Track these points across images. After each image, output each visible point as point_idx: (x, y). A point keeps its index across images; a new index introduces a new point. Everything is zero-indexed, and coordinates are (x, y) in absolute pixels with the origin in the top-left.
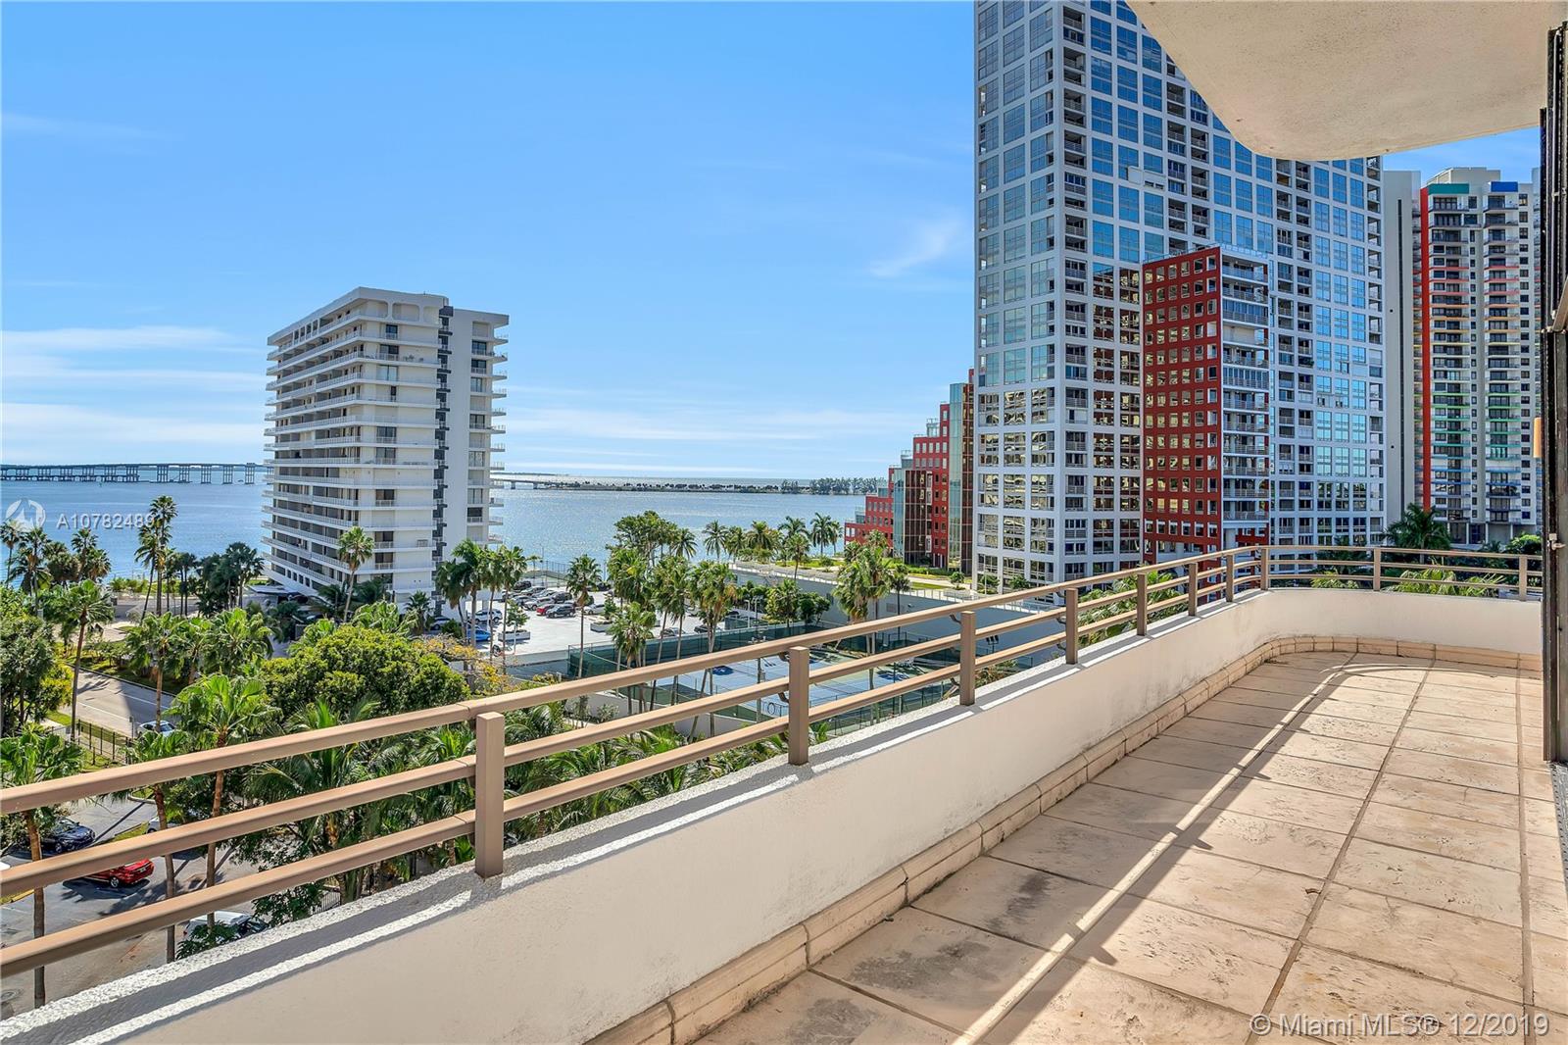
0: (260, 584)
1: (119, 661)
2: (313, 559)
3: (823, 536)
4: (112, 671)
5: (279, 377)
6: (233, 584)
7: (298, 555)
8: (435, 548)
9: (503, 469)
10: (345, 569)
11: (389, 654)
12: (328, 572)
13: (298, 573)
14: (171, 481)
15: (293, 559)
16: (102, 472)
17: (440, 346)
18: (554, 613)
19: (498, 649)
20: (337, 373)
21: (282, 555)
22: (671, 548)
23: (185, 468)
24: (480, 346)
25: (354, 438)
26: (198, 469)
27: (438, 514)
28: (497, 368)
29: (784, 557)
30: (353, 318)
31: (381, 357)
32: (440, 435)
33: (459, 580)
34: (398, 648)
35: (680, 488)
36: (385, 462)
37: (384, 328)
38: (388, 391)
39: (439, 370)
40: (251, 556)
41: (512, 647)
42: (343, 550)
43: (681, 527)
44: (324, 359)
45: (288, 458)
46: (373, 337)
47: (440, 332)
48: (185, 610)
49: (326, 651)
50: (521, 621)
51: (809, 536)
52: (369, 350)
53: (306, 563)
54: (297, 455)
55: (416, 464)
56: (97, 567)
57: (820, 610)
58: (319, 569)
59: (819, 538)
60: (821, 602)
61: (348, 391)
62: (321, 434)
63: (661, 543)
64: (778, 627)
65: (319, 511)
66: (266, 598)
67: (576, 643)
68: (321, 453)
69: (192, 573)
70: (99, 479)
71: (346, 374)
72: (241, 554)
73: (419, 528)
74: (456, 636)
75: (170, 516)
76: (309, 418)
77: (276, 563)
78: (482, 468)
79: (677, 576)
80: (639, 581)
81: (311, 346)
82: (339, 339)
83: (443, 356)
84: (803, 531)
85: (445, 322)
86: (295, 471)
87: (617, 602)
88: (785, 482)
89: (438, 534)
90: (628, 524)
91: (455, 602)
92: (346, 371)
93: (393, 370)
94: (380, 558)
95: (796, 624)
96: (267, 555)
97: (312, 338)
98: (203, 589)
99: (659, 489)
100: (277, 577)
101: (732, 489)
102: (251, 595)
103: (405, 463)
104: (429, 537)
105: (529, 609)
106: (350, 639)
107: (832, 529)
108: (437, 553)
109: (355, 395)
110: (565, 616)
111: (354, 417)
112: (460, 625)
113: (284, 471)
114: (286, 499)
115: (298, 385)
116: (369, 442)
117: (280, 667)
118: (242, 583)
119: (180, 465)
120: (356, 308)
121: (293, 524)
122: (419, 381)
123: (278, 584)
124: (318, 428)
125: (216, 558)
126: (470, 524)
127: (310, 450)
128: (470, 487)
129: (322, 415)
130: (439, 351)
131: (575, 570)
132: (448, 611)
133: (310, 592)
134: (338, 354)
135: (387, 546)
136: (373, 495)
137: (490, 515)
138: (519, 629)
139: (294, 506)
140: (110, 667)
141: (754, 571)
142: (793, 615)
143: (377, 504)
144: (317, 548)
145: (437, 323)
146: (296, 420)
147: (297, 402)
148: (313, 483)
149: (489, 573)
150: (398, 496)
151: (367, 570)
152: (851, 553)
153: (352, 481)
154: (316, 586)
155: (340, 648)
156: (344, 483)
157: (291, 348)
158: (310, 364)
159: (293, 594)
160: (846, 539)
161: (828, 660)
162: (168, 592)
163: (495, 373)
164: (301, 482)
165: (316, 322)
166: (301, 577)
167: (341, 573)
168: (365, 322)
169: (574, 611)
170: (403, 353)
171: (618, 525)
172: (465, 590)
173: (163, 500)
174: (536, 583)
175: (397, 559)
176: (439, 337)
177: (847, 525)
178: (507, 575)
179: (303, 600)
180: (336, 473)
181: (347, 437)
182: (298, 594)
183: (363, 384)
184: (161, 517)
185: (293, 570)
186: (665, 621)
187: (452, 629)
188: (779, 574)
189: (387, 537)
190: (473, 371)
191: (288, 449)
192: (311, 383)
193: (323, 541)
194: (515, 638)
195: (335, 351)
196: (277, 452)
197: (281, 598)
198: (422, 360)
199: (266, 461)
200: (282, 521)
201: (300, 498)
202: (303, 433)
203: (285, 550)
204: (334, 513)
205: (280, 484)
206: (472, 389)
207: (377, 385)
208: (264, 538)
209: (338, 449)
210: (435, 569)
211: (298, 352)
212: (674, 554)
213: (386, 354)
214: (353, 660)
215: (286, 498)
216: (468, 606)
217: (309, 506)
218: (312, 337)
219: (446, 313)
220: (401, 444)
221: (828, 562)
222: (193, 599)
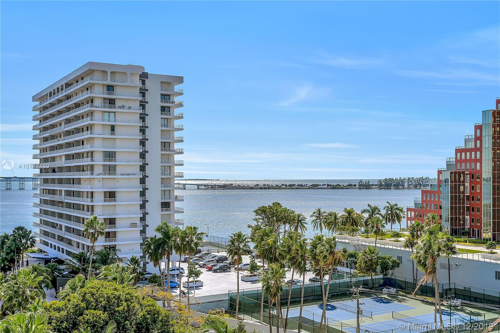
0: (33, 252)
2: (66, 236)
3: (392, 218)
5: (40, 121)
6: (18, 253)
7: (57, 234)
8: (142, 229)
9: (183, 177)
10: (88, 242)
11: (123, 298)
12: (75, 244)
13: (57, 245)
15: (53, 236)
17: (141, 99)
18: (217, 269)
19: (184, 293)
20: (77, 118)
21: (46, 234)
22: (290, 226)
24: (165, 97)
25: (89, 159)
27: (143, 206)
28: (177, 111)
29: (367, 232)
30: (86, 82)
31: (105, 107)
32: (143, 155)
33: (159, 248)
34: (128, 294)
35: (291, 187)
36: (109, 174)
37: (105, 88)
38: (109, 128)
39: (141, 114)
40: (28, 235)
41: (193, 291)
42: (86, 230)
43: (297, 213)
44: (68, 109)
45: (48, 172)
46: (99, 93)
47: (140, 89)
49: (84, 296)
50: (197, 274)
51: (383, 217)
52: (97, 102)
53: (61, 239)
55: (128, 175)
57: (393, 267)
58: (70, 242)
59: (389, 218)
60: (394, 262)
61: (85, 129)
62: (68, 157)
63: (284, 223)
64: (365, 278)
65: (69, 205)
66: (37, 261)
67: (234, 289)
68: (69, 169)
71: (83, 118)
72: (22, 233)
73: (131, 216)
74: (160, 285)
76: (60, 147)
77: (43, 239)
78: (169, 177)
79: (301, 245)
80: (276, 249)
81: (60, 101)
82: (78, 96)
83: (143, 105)
84: (378, 214)
85: (144, 83)
86: (53, 181)
87: (259, 262)
88: (361, 181)
89: (143, 219)
90: (262, 211)
91: (157, 263)
92: (83, 117)
93: (112, 115)
94: (108, 235)
95: (377, 277)
96: (37, 234)
97: (60, 96)
99: (278, 187)
100: (44, 248)
101: (326, 186)
103: (122, 175)
104: (138, 222)
105: (201, 267)
106: (99, 288)
107: (398, 212)
108: (143, 232)
109: (89, 132)
110: (224, 271)
111: (89, 146)
112: (160, 277)
113: (46, 181)
114: (48, 198)
115: (53, 126)
116: (99, 161)
117: (55, 307)
118: (23, 252)
120: (87, 75)
121: (53, 214)
122: (128, 121)
123: (44, 252)
124: (66, 153)
125: (7, 236)
126: (164, 213)
127: (62, 167)
128: (162, 189)
129: (69, 145)
130: (141, 101)
131: (233, 242)
132: (151, 268)
133: (63, 257)
134: (77, 105)
135: (112, 228)
136: (102, 195)
137: (175, 206)
138: (196, 280)
139: (53, 203)
141: (347, 241)
142: (374, 271)
143: (105, 201)
144: (68, 229)
145: (138, 83)
146: (53, 148)
147: (53, 137)
148: (64, 188)
149: (178, 244)
150: (117, 195)
151: (100, 244)
152: (414, 229)
153: (89, 186)
154: (69, 253)
155: (93, 295)
156: (84, 188)
157: (47, 103)
158: (60, 112)
159: (54, 258)
160: (408, 219)
161: (400, 301)
163: (175, 114)
164: (57, 187)
165: (62, 86)
166: (59, 248)
167: (83, 245)
168: (94, 84)
169: (230, 268)
170: (118, 103)
171: (256, 212)
172: (162, 255)
174: (204, 250)
175: (118, 236)
176: (140, 92)
177: (408, 209)
178: (190, 245)
179: (60, 262)
180: (79, 181)
181: (85, 159)
182: (57, 258)
183: (94, 124)
185: (53, 243)
186: (291, 275)
187: (154, 280)
188: (363, 243)
189: (112, 222)
190: (162, 114)
192: (60, 125)
193: (72, 225)
194: (194, 285)
195: (75, 104)
196: (41, 170)
197: (47, 261)
198: (130, 108)
199: (34, 175)
200: (46, 213)
201: (56, 198)
202: (57, 156)
203: (48, 231)
204: (78, 207)
205: (44, 189)
206: (162, 126)
207: (103, 125)
208: (35, 223)
209: (79, 166)
210: (142, 242)
211: (52, 105)
212: (293, 230)
213: (108, 105)
214: (101, 302)
215: (48, 197)
216: (163, 265)
217: (62, 202)
218: (61, 95)
219: (144, 77)
220: (119, 162)
221: (397, 235)
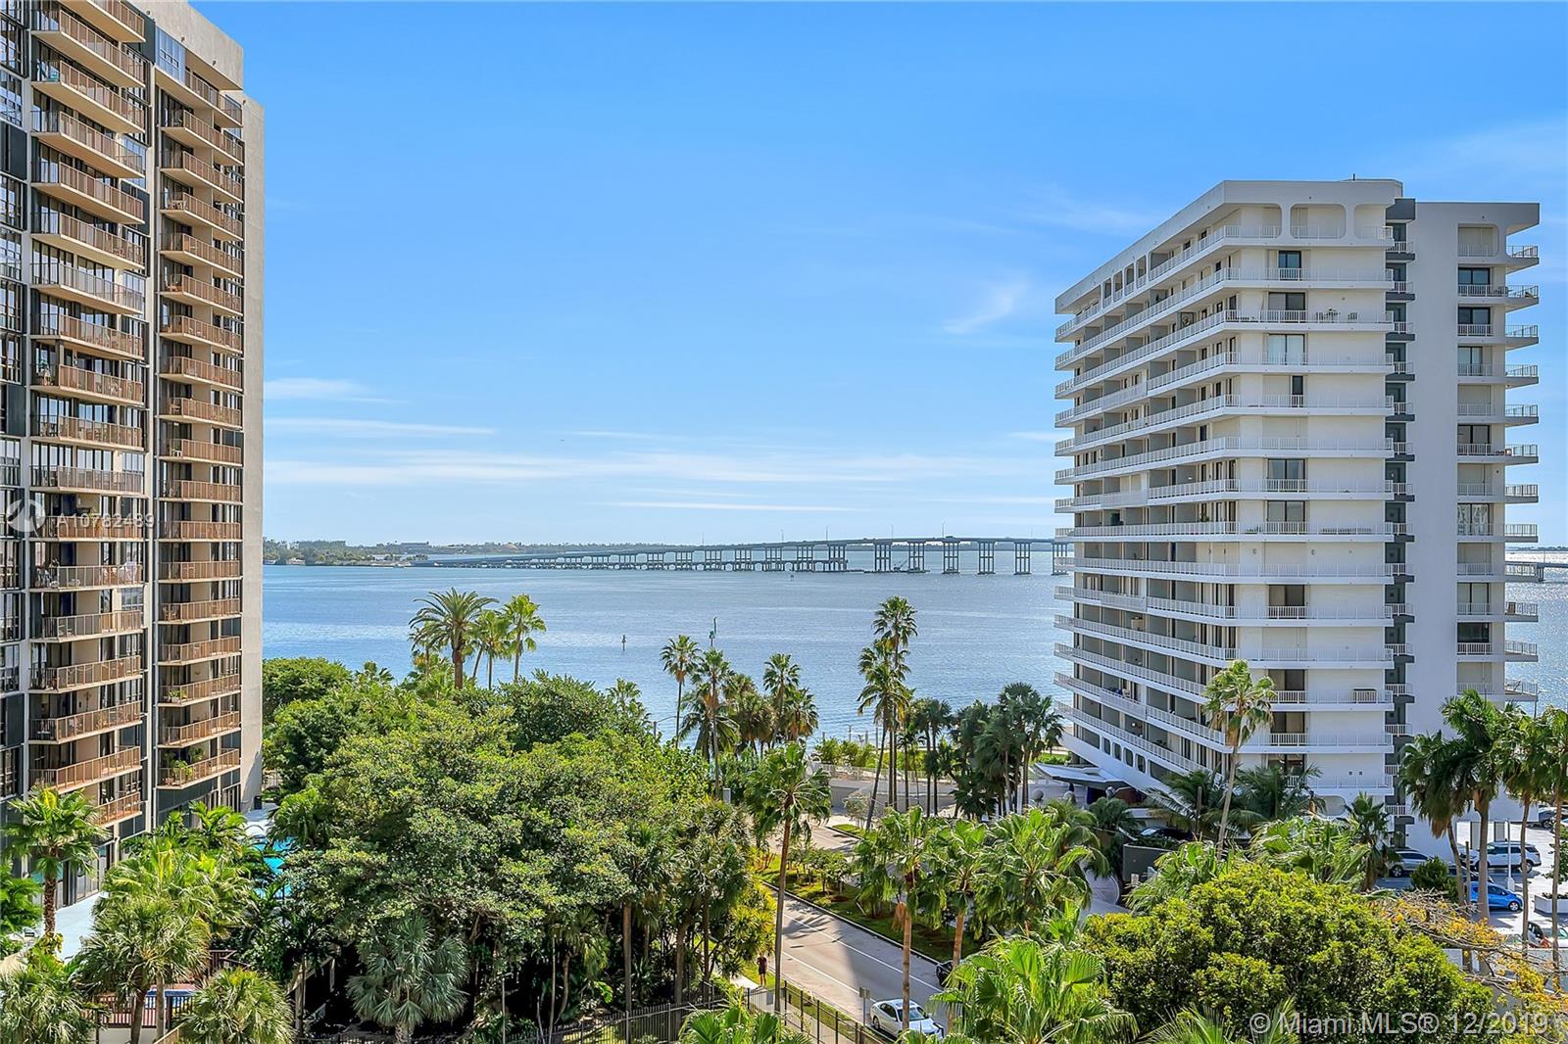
0: (1054, 762)
1: (835, 885)
2: (1150, 720)
4: (826, 901)
5: (1078, 372)
6: (1012, 761)
7: (1123, 712)
8: (1391, 707)
9: (1535, 539)
10: (1217, 742)
11: (1331, 927)
12: (1178, 746)
13: (1124, 745)
14: (897, 570)
15: (1113, 717)
16: (791, 556)
17: (1391, 285)
20: (1186, 357)
21: (1093, 709)
23: (917, 546)
24: (1475, 276)
25: (1223, 483)
26: (936, 549)
27: (1395, 635)
28: (1515, 322)
30: (1216, 243)
31: (1271, 319)
32: (1396, 470)
33: (1450, 776)
34: (1350, 915)
36: (1285, 530)
37: (1275, 258)
38: (1288, 385)
39: (1389, 335)
40: (1042, 710)
42: (1213, 705)
44: (1160, 331)
45: (1100, 524)
46: (1255, 277)
47: (1389, 255)
48: (934, 803)
49: (1208, 909)
52: (1249, 306)
53: (1136, 727)
54: (1116, 519)
55: (1348, 532)
56: (798, 719)
58: (1161, 740)
61: (1210, 390)
62: (1159, 478)
65: (1160, 626)
66: (1067, 789)
68: (1163, 514)
69: (944, 737)
70: (788, 567)
71: (1204, 357)
72: (1023, 703)
73: (1357, 665)
74: (1453, 897)
75: (906, 633)
76: (1135, 447)
77: (1083, 724)
78: (1487, 539)
81: (1134, 308)
82: (1189, 289)
83: (1397, 305)
85: (1399, 233)
86: (1113, 551)
89: (1395, 676)
92: (1204, 351)
93: (1295, 343)
94: (1280, 723)
96: (1067, 709)
97: (1136, 292)
98: (963, 766)
100: (1086, 751)
102: (1042, 782)
103: (1325, 532)
104: (1379, 684)
106: (1256, 889)
108: (1395, 718)
109: (1223, 397)
111: (1222, 441)
112: (1453, 871)
113: (1092, 551)
114: (1098, 603)
115: (1114, 385)
116: (1253, 489)
117: (1121, 931)
118: (1027, 759)
119: (910, 541)
120: (1217, 224)
121: (1112, 651)
122: (1350, 362)
123: (1087, 764)
124: (1155, 466)
125: (981, 712)
126: (1467, 658)
127: (1140, 509)
128: (1462, 579)
129: (1161, 441)
130: (1389, 295)
132: (1420, 836)
133: (1144, 782)
134: (1187, 319)
135: (1293, 700)
136: (1263, 597)
137: (1508, 638)
139: (1112, 617)
140: (823, 894)
143: (1272, 614)
144: (1158, 699)
145: (1382, 237)
146: (1113, 452)
147: (1114, 418)
148: (1146, 572)
149: (1517, 765)
150: (1313, 599)
151: (1257, 750)
153: (1222, 568)
154: (1159, 772)
155: (1236, 906)
156: (1207, 573)
157: (1098, 315)
158: (1135, 342)
159: (1115, 785)
162: (907, 768)
163: (1510, 332)
164: (1125, 570)
165: (1142, 261)
166: (1129, 753)
167: (1203, 749)
168: (1238, 250)
170: (1315, 305)
172: (1461, 797)
173: (894, 604)
175: (1314, 726)
176: (1388, 266)
179: (1136, 797)
180: (1190, 552)
181: (1209, 483)
182: (1125, 785)
183: (1238, 375)
184: (893, 634)
185: (1113, 740)
187: (1431, 878)
189: (1292, 681)
190: (1461, 332)
191: (1098, 507)
192: (1137, 379)
193: (1169, 686)
195: (1181, 313)
196: (1079, 516)
197: (1094, 793)
198: (1353, 317)
199: (1058, 531)
200: (1092, 645)
201: (1123, 602)
202: (1125, 476)
203: (1098, 700)
204: (1188, 632)
205: (1086, 575)
206: (1462, 371)
207: (1265, 375)
208: (1060, 675)
209: (1192, 506)
210: (1391, 749)
211: (1112, 320)
213: (1281, 312)
214: (1261, 933)
215: (1099, 600)
216: (1463, 832)
217: (1141, 617)
218: (1137, 290)
219: (1401, 213)
220: (1317, 490)
222: (947, 784)
